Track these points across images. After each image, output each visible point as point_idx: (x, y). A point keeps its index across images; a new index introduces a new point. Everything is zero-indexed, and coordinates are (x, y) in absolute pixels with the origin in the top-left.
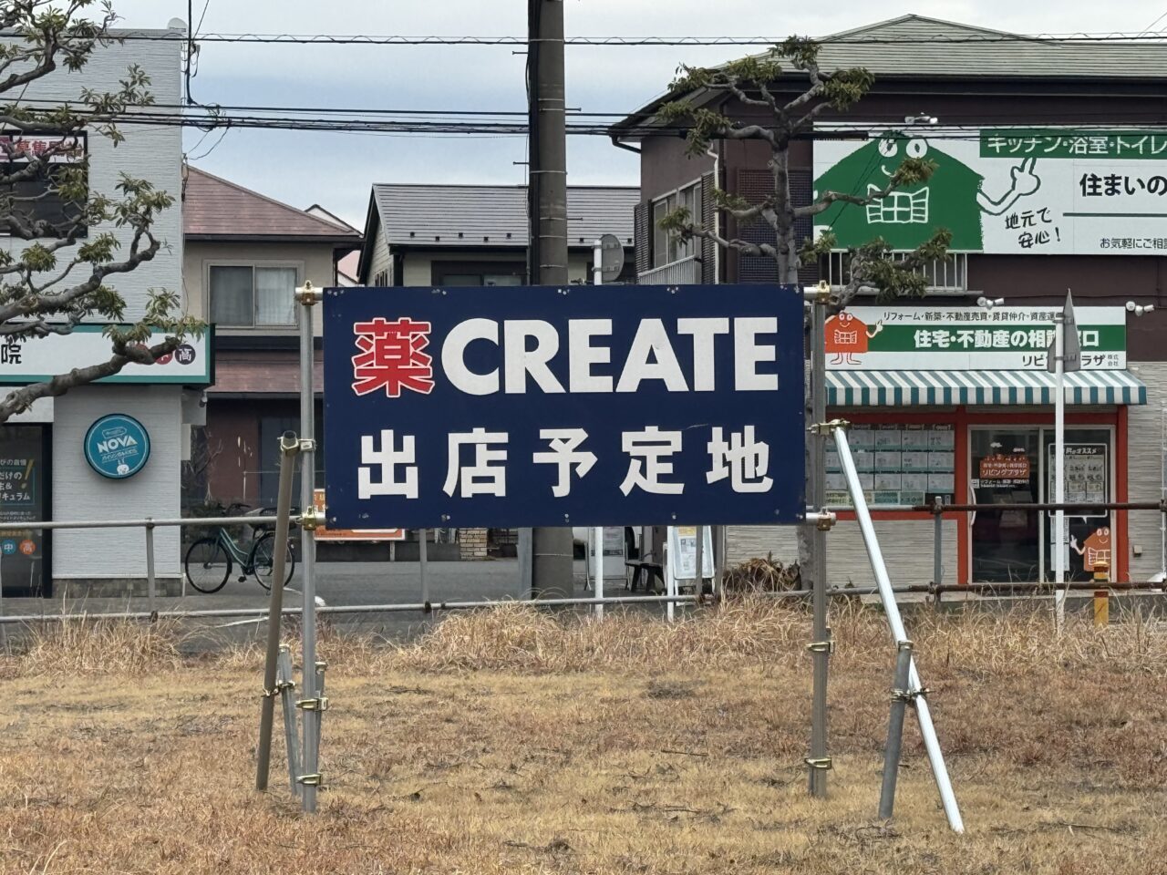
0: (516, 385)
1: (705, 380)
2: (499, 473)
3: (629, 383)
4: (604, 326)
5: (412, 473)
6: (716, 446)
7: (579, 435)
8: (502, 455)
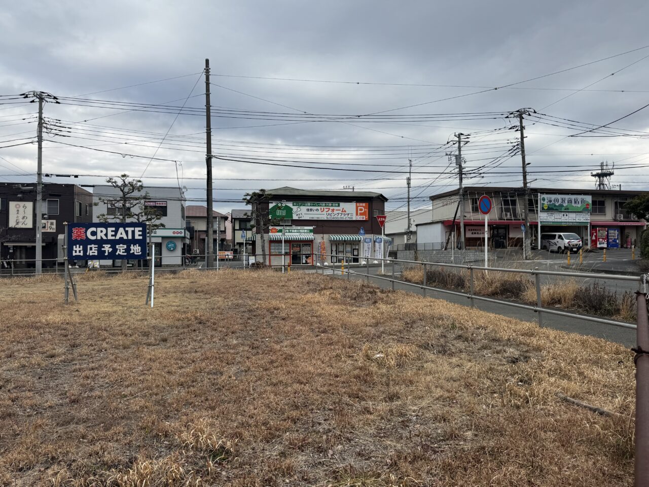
0: (99, 238)
1: (130, 237)
2: (96, 251)
3: (117, 238)
4: (114, 229)
5: (82, 252)
6: (132, 247)
7: (109, 246)
8: (97, 249)
